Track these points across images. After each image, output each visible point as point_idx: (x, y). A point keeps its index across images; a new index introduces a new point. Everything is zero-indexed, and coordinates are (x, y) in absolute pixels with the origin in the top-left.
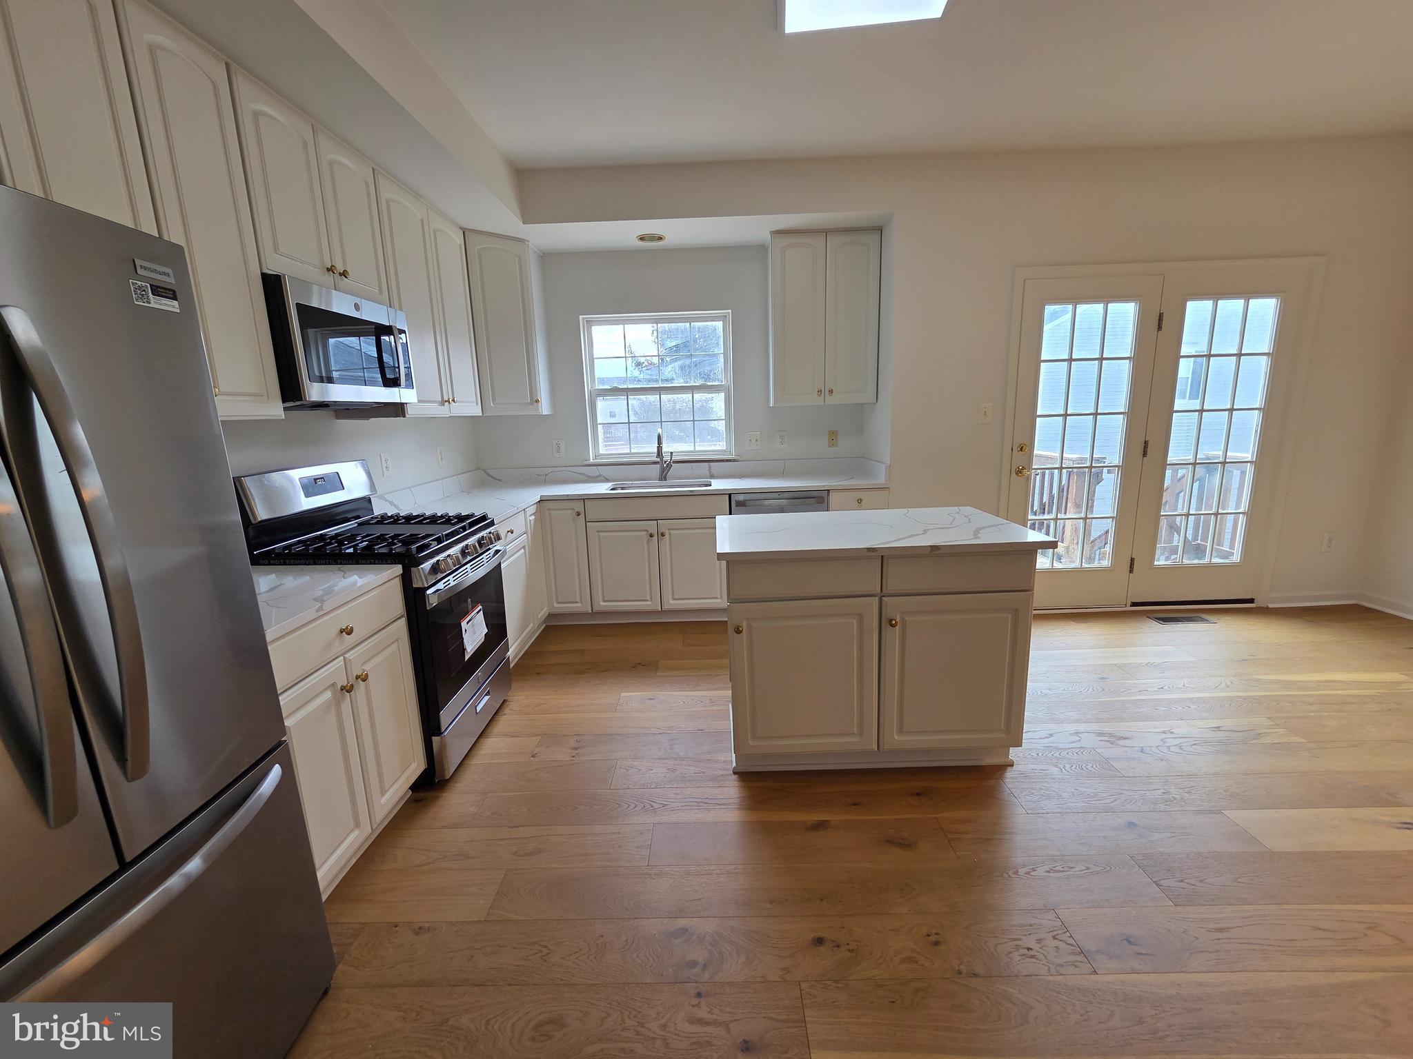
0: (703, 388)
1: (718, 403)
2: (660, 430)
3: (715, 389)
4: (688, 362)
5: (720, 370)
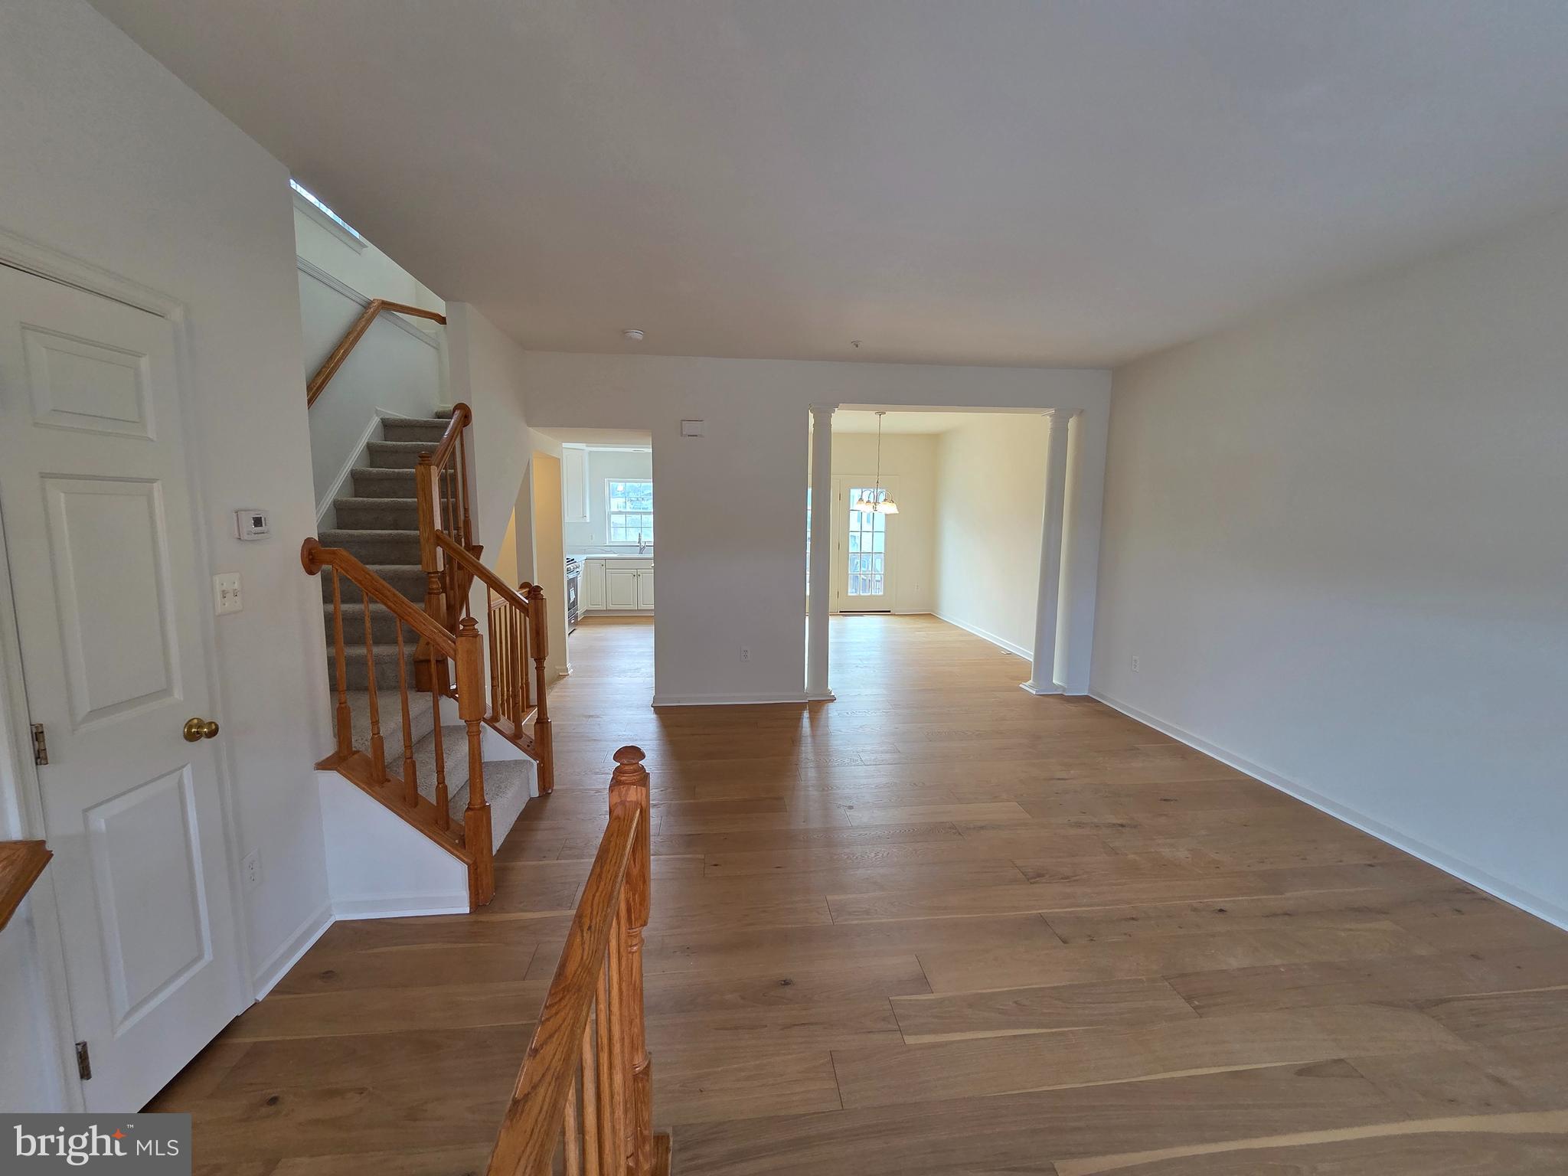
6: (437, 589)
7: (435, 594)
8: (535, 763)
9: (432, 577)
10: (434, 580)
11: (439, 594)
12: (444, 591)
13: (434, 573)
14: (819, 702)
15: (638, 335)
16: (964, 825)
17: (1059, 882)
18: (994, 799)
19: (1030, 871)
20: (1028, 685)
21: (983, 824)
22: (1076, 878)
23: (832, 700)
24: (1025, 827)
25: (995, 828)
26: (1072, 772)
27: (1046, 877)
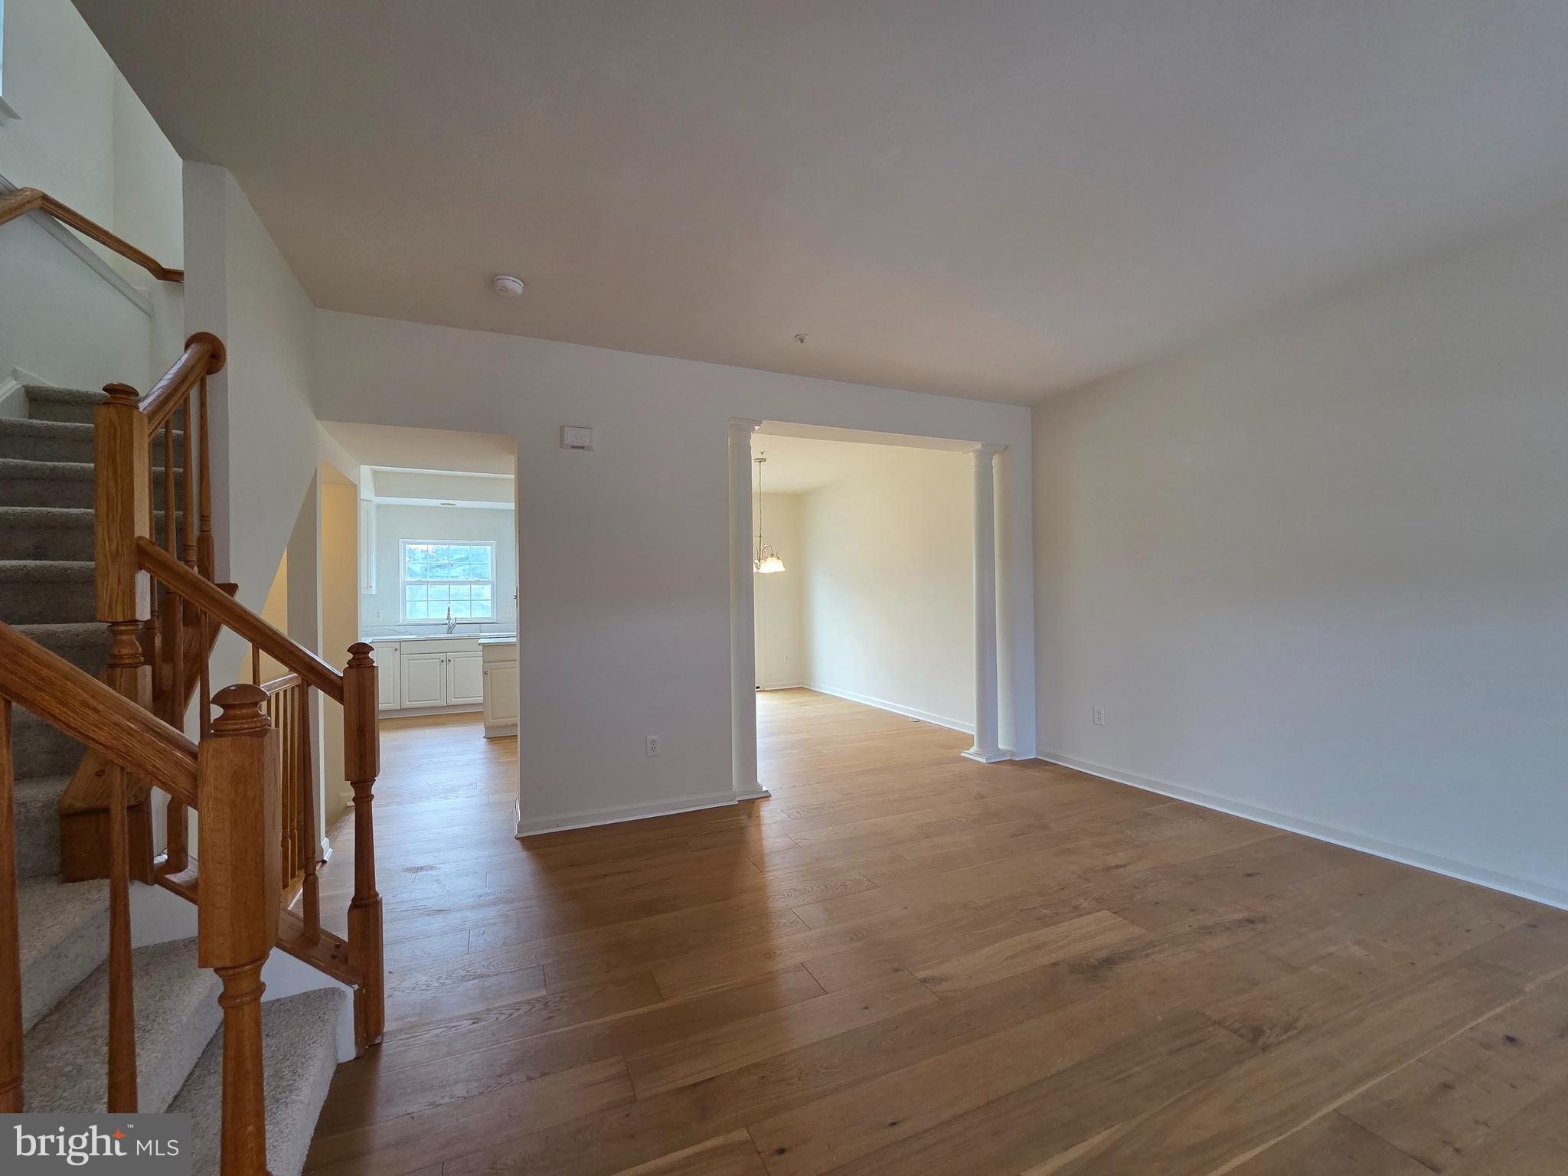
0: (477, 582)
1: (487, 591)
2: (449, 605)
3: (486, 583)
4: (468, 567)
5: (488, 572)
6: (133, 656)
7: (125, 666)
8: (349, 992)
9: (122, 633)
10: (124, 638)
11: (135, 666)
12: (149, 658)
13: (126, 623)
14: (753, 801)
15: (516, 286)
16: (1084, 962)
17: (1289, 1038)
18: (1078, 912)
19: (1237, 1025)
20: (972, 753)
21: (1103, 954)
22: (1301, 1024)
23: (767, 796)
24: (1155, 950)
25: (1125, 957)
26: (1120, 854)
27: (1268, 1032)
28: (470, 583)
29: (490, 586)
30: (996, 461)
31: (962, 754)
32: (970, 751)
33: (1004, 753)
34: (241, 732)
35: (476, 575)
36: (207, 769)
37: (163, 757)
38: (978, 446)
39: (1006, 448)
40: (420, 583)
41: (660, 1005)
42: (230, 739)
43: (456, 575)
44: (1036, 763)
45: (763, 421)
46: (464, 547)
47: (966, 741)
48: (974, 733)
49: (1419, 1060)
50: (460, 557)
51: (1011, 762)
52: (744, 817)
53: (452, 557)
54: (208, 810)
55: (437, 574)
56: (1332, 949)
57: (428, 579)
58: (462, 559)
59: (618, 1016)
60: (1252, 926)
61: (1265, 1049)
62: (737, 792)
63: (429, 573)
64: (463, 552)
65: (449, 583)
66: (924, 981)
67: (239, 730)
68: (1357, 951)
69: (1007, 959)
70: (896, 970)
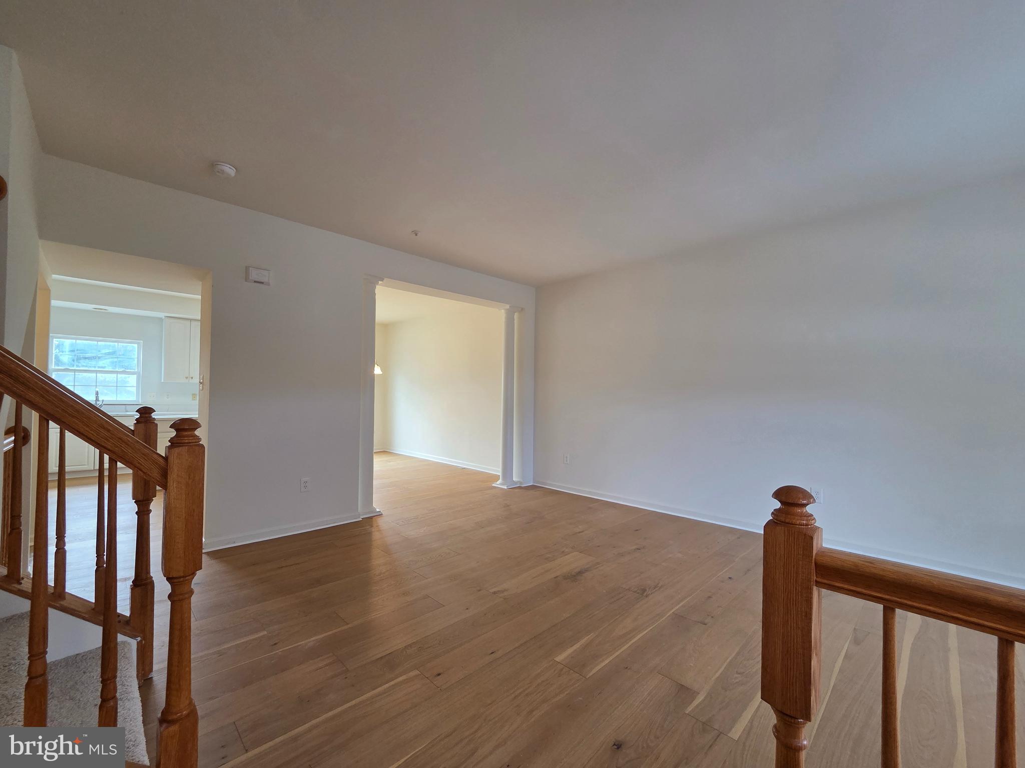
0: (123, 372)
1: (133, 379)
3: (132, 373)
4: (114, 360)
5: (135, 365)
8: (134, 643)
14: (371, 518)
15: (231, 171)
16: (569, 575)
17: (656, 591)
18: (564, 553)
19: (636, 590)
20: (498, 484)
21: (577, 570)
22: (660, 585)
23: (380, 515)
24: (600, 565)
25: (587, 570)
26: (580, 527)
27: (648, 590)
28: (117, 372)
29: (135, 376)
30: (516, 316)
31: (493, 485)
32: (498, 483)
33: (516, 483)
34: (191, 444)
35: (122, 367)
36: (173, 465)
37: (146, 458)
38: (508, 306)
39: (522, 309)
40: (66, 370)
41: (346, 627)
42: (187, 447)
43: (103, 365)
44: (533, 487)
45: (385, 279)
46: (111, 344)
47: (496, 478)
48: (500, 474)
49: (701, 591)
50: (108, 351)
51: (520, 488)
52: (368, 527)
53: (99, 351)
54: (174, 488)
55: (85, 364)
56: (670, 556)
57: (75, 368)
58: (109, 354)
59: (323, 636)
60: (639, 551)
61: (647, 596)
62: (360, 514)
63: (76, 363)
64: (111, 348)
65: (96, 372)
66: (495, 593)
67: (190, 443)
68: (680, 555)
69: (533, 578)
70: (479, 590)
